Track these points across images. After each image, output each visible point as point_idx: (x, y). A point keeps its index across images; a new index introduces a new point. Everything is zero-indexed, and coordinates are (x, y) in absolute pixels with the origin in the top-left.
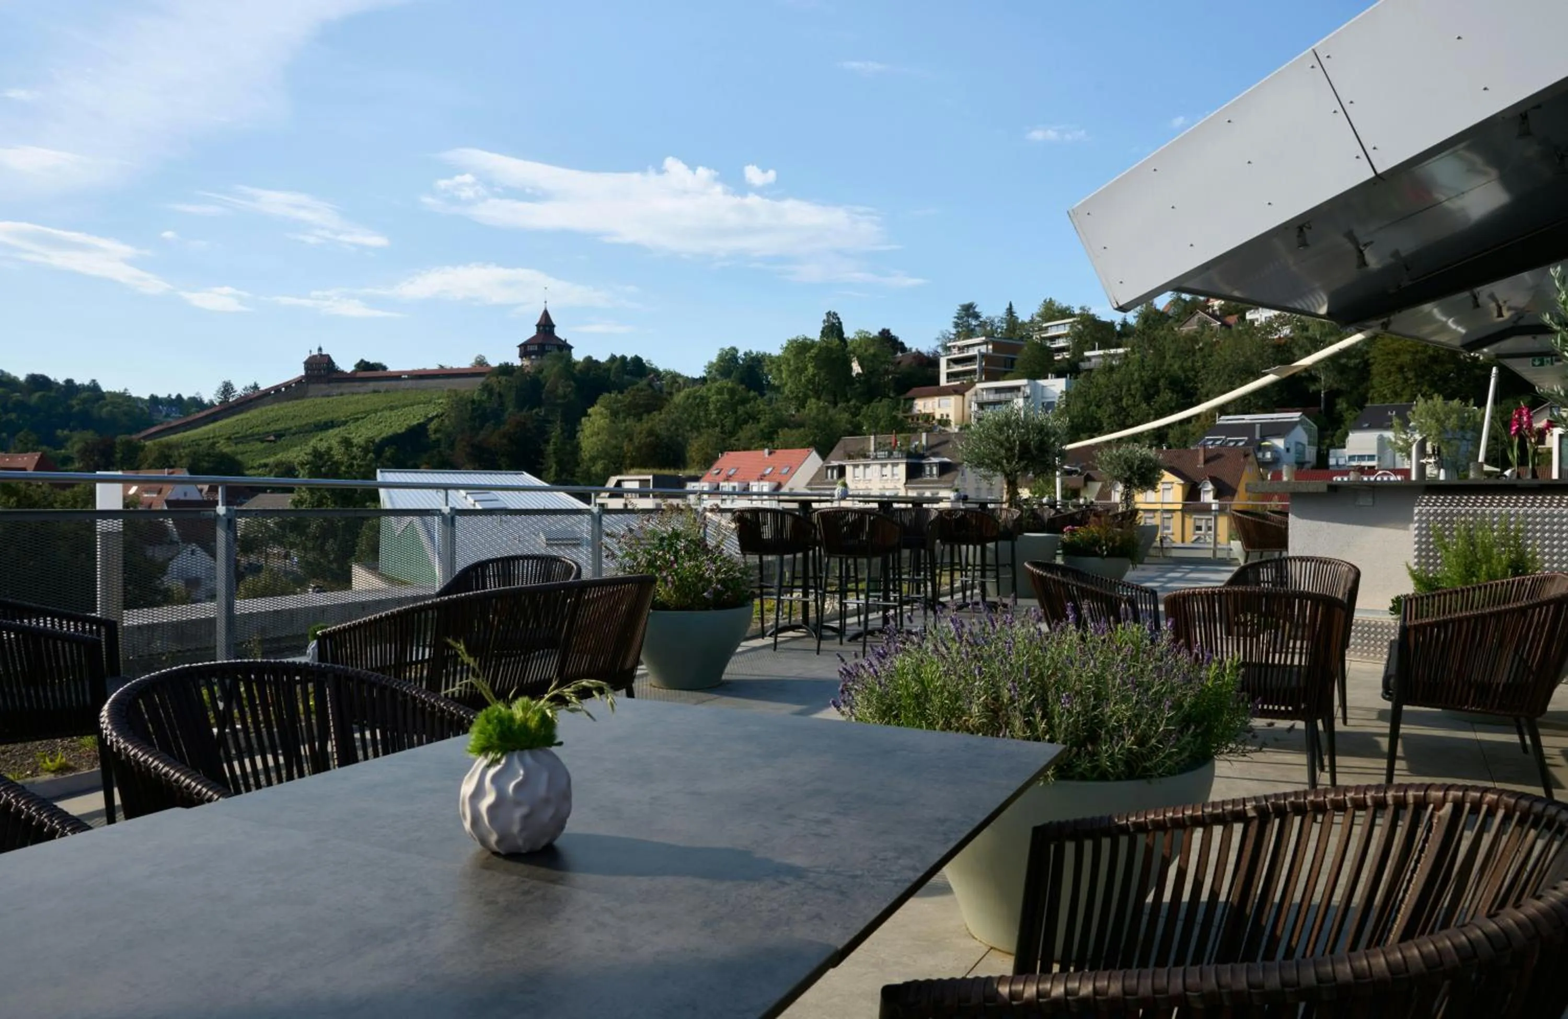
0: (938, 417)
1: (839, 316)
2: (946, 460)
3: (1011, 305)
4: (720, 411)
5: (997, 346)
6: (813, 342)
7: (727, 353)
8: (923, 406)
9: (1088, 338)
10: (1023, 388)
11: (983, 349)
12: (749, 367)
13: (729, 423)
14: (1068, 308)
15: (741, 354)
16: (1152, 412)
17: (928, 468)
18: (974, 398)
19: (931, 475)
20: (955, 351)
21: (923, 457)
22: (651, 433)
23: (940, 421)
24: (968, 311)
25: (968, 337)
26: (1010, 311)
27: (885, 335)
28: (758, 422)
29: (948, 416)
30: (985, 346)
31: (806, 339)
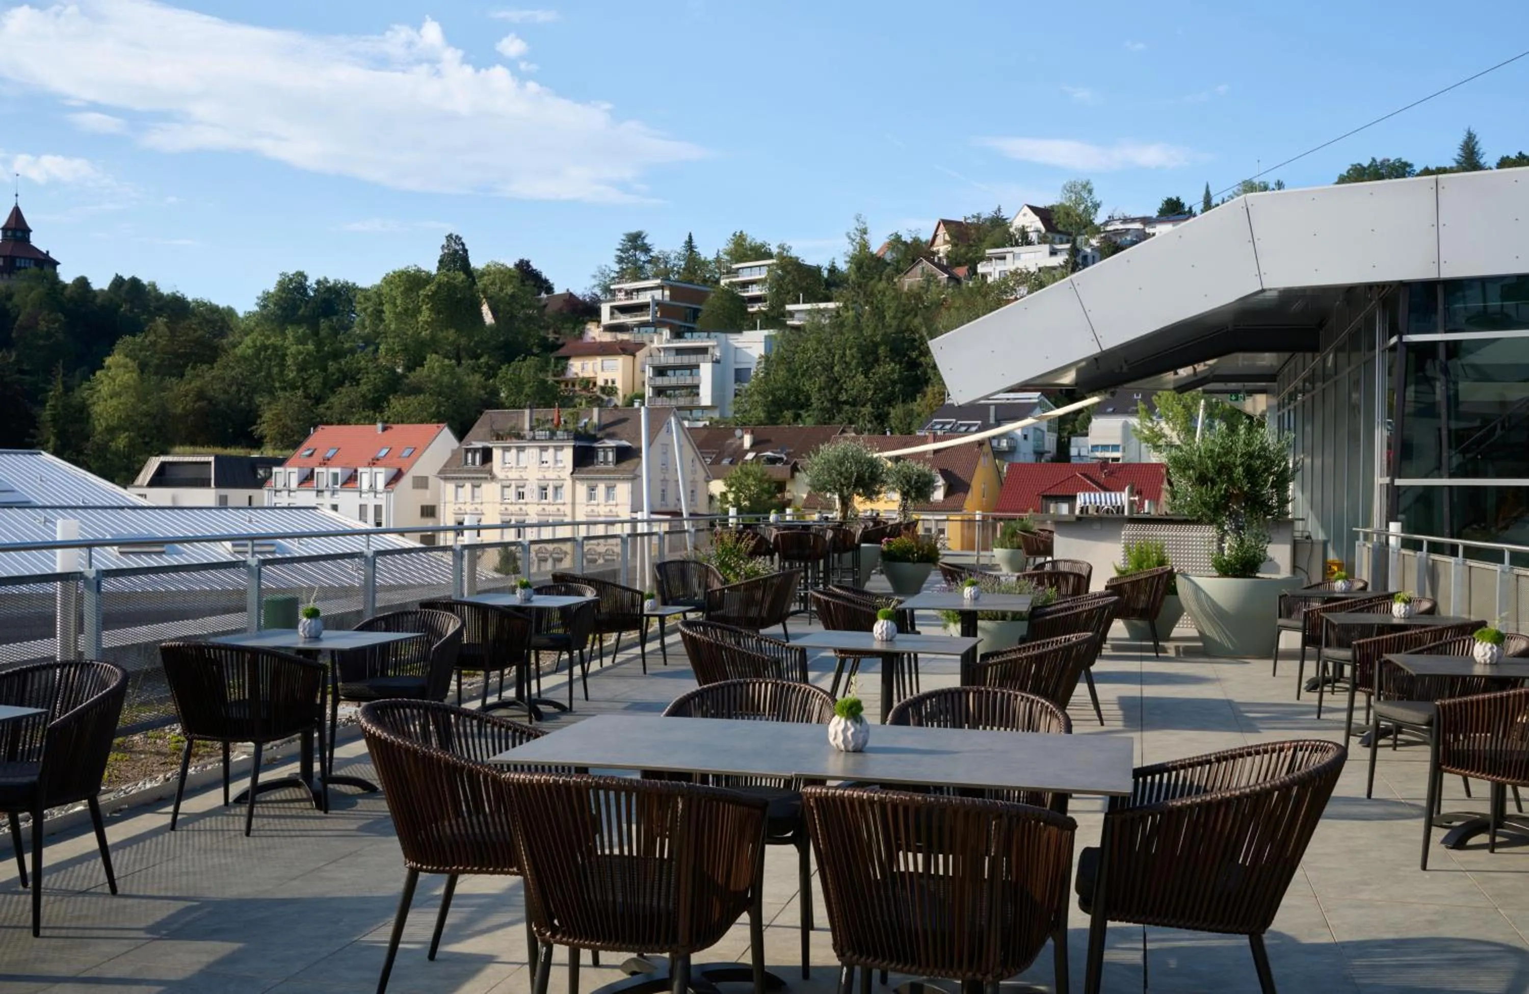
0: (600, 382)
1: (464, 240)
2: (625, 443)
3: (690, 237)
4: (302, 368)
5: (676, 293)
6: (428, 274)
7: (291, 280)
8: (578, 368)
9: (791, 287)
10: (710, 350)
11: (658, 294)
12: (325, 300)
13: (315, 384)
14: (763, 246)
15: (311, 282)
16: (872, 386)
17: (601, 454)
18: (649, 360)
19: (606, 462)
20: (621, 295)
21: (595, 439)
22: (201, 395)
23: (603, 389)
24: (636, 241)
25: (637, 278)
26: (690, 244)
27: (524, 267)
28: (358, 384)
29: (613, 382)
30: (660, 291)
31: (419, 271)
